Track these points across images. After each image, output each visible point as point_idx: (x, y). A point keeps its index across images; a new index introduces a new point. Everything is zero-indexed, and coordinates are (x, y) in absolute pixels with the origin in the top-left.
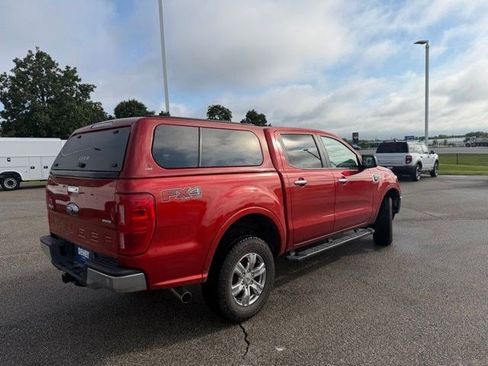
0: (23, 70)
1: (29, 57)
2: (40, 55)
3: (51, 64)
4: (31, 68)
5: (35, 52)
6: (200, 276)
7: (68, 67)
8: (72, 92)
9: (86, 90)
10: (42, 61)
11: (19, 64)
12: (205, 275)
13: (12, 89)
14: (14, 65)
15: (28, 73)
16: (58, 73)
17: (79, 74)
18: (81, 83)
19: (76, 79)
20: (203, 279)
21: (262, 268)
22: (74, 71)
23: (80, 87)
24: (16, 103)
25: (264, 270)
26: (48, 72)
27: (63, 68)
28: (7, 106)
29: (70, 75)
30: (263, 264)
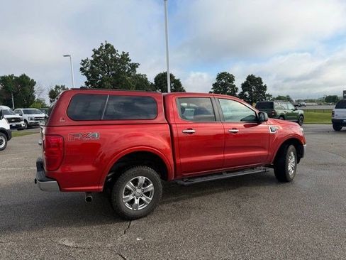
0: (98, 55)
1: (101, 47)
2: (107, 46)
3: (113, 51)
4: (102, 55)
5: (104, 45)
6: (97, 187)
7: (123, 52)
8: (125, 68)
9: (134, 66)
10: (109, 49)
11: (96, 52)
12: (101, 187)
13: (92, 68)
14: (93, 53)
15: (100, 57)
16: (117, 56)
17: (130, 57)
18: (131, 62)
19: (128, 60)
20: (99, 189)
21: (150, 187)
22: (127, 55)
23: (130, 65)
24: (93, 76)
25: (152, 188)
26: (112, 56)
27: (120, 53)
28: (89, 78)
29: (125, 57)
30: (151, 185)
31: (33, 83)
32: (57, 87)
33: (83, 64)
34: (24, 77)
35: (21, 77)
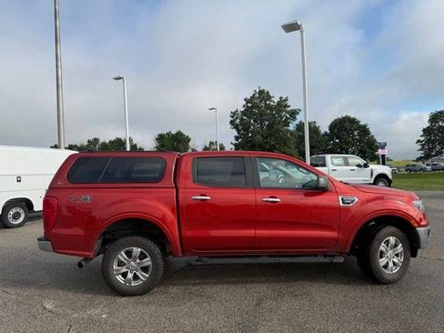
0: (250, 105)
1: (254, 95)
2: (261, 92)
3: (269, 97)
5: (258, 90)
6: (87, 253)
7: (281, 98)
8: (281, 117)
9: (294, 113)
10: (263, 95)
11: (248, 101)
12: (92, 254)
13: (242, 120)
14: (245, 103)
15: (252, 106)
16: (272, 103)
17: (289, 103)
18: (289, 109)
19: (286, 106)
20: (89, 255)
22: (286, 100)
23: (289, 112)
24: (244, 129)
25: (150, 263)
26: (266, 104)
27: (276, 100)
28: (239, 131)
29: (282, 104)
30: (149, 259)
31: (188, 140)
32: (211, 143)
33: (232, 117)
34: (179, 133)
35: (176, 134)
